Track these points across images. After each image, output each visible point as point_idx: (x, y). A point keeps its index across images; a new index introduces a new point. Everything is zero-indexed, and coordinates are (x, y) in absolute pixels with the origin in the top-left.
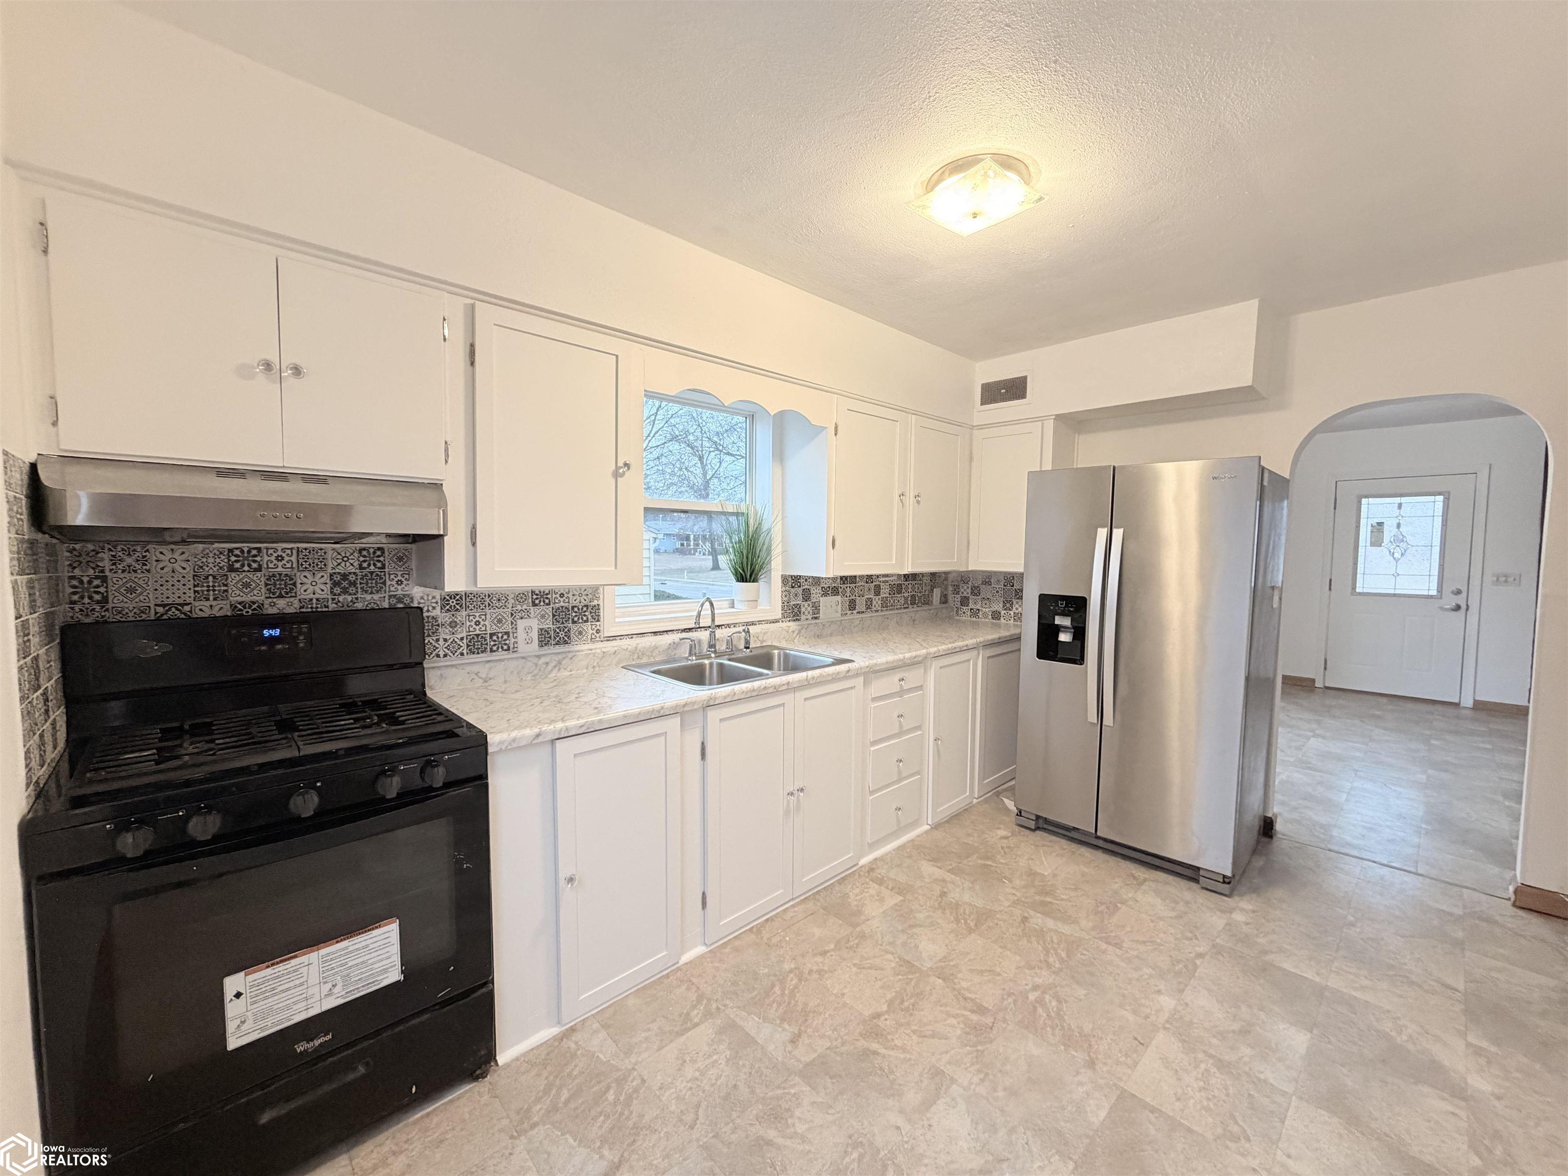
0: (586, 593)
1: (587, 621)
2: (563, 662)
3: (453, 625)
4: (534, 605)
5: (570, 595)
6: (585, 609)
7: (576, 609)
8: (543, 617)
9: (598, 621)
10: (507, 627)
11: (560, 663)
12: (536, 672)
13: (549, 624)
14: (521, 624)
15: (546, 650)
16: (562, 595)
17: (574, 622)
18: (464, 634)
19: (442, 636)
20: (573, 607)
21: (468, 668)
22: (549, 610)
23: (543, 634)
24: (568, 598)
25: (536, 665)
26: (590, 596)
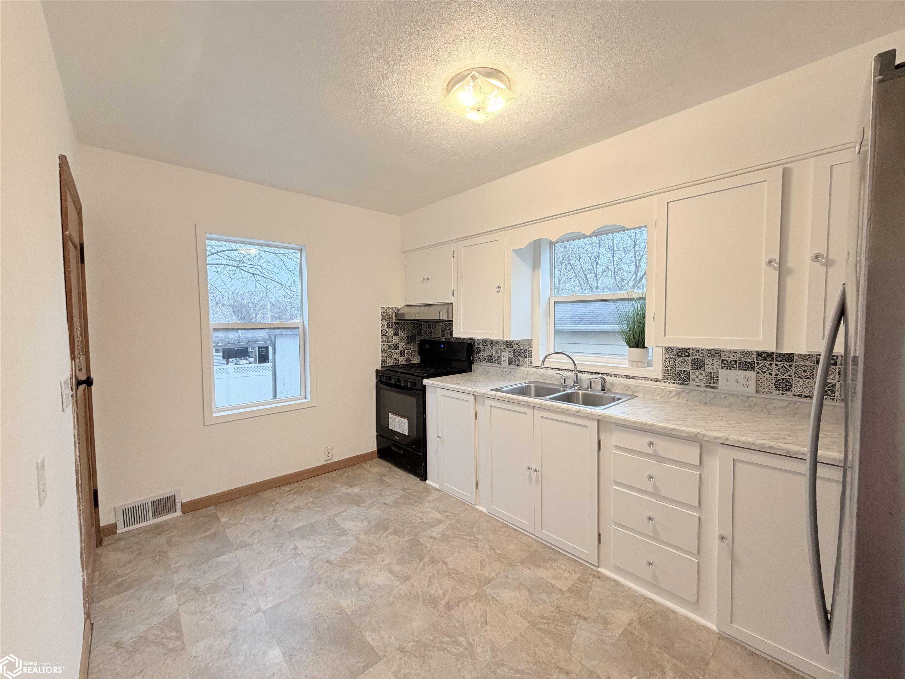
0: (526, 344)
1: (526, 357)
2: (512, 373)
3: (484, 351)
4: (507, 347)
5: (520, 344)
6: (526, 351)
7: (522, 351)
8: (510, 352)
9: (531, 358)
10: (499, 355)
11: (510, 372)
12: (502, 374)
13: (512, 356)
14: (503, 354)
15: (511, 366)
16: (517, 344)
17: (521, 357)
18: (487, 355)
19: (482, 354)
20: (521, 350)
21: (483, 367)
22: (512, 350)
23: (510, 359)
24: (519, 345)
25: (502, 371)
26: (528, 346)
